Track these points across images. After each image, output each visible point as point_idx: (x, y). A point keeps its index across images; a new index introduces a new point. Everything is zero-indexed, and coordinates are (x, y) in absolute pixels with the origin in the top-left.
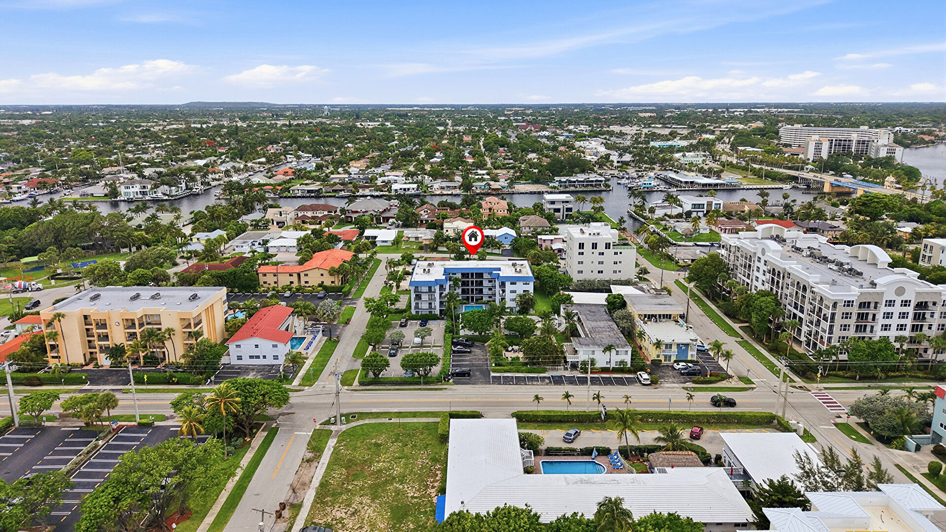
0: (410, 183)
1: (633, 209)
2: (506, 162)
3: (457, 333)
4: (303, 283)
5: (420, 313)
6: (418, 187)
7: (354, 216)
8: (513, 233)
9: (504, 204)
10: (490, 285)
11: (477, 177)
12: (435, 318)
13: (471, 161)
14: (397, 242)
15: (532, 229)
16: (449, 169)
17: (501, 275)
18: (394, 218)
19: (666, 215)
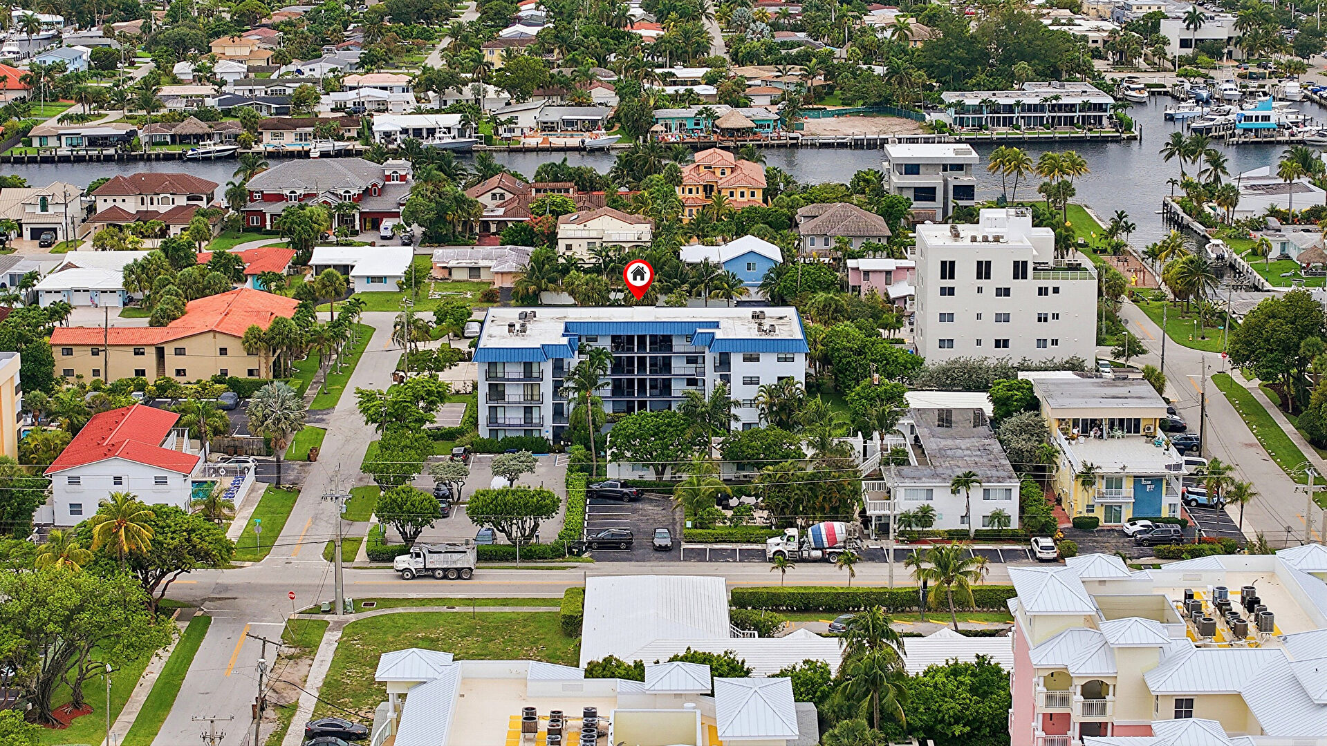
0: (432, 111)
1: (1181, 193)
2: (781, 37)
3: (601, 471)
4: (170, 373)
5: (501, 436)
6: (465, 122)
7: (270, 209)
8: (773, 252)
9: (755, 172)
10: (690, 370)
11: (670, 90)
12: (540, 447)
13: (649, 33)
14: (414, 279)
15: (833, 244)
16: (574, 62)
17: (717, 337)
18: (396, 215)
19: (1273, 212)
